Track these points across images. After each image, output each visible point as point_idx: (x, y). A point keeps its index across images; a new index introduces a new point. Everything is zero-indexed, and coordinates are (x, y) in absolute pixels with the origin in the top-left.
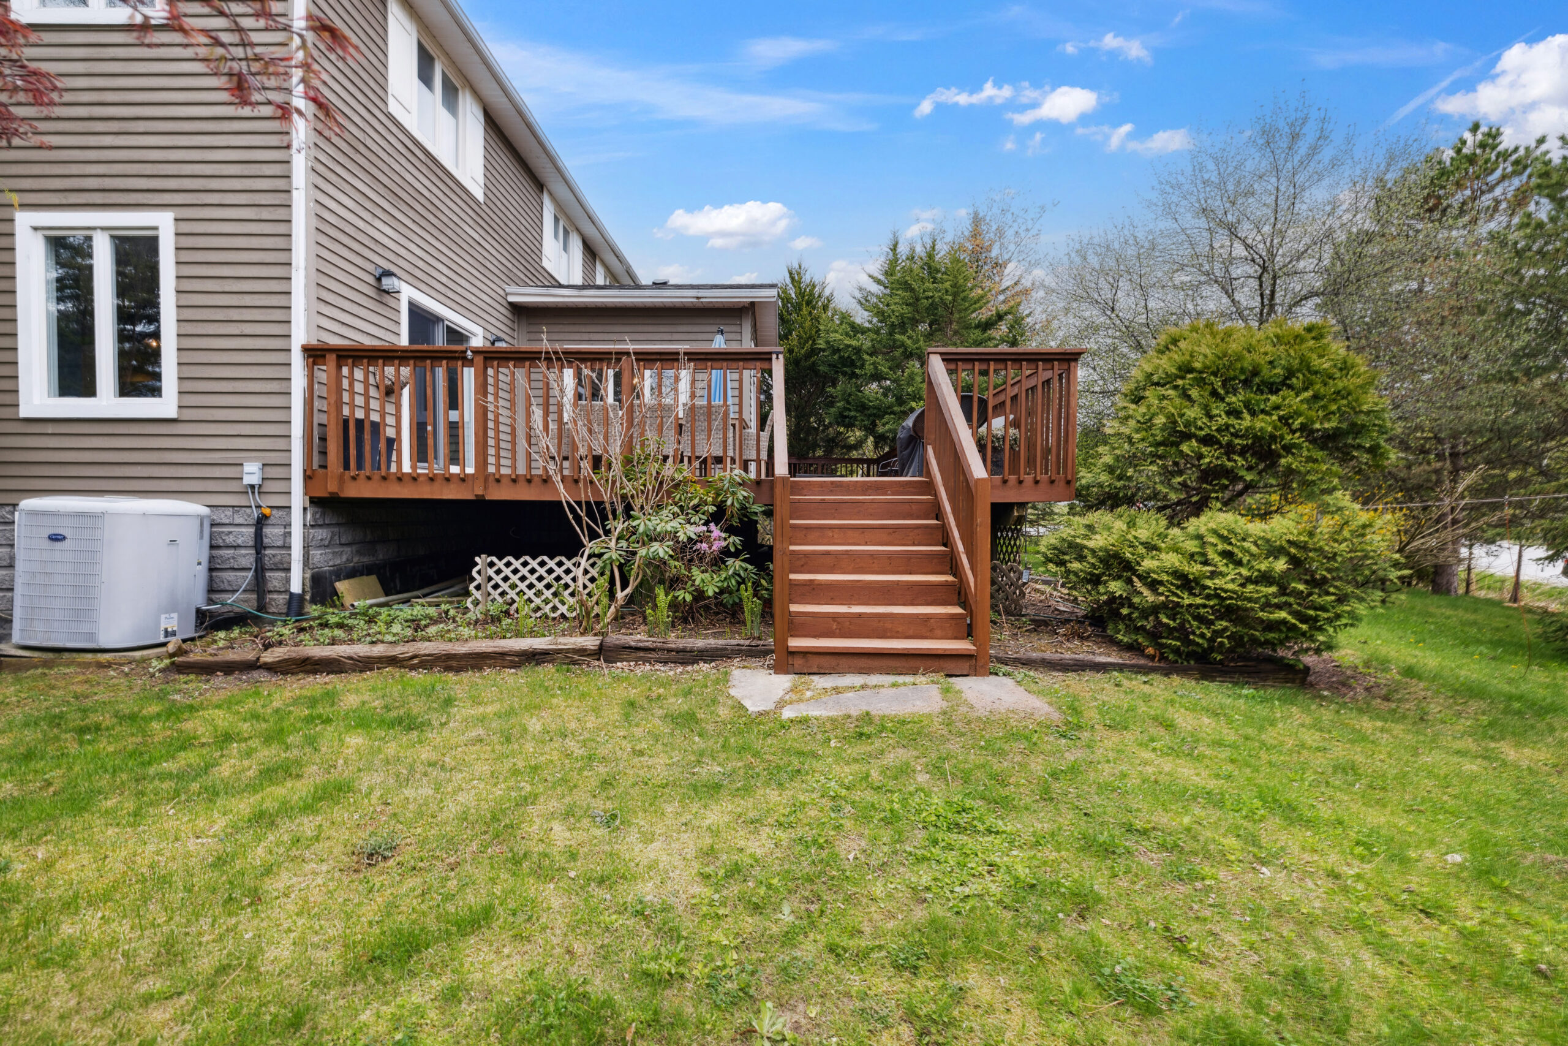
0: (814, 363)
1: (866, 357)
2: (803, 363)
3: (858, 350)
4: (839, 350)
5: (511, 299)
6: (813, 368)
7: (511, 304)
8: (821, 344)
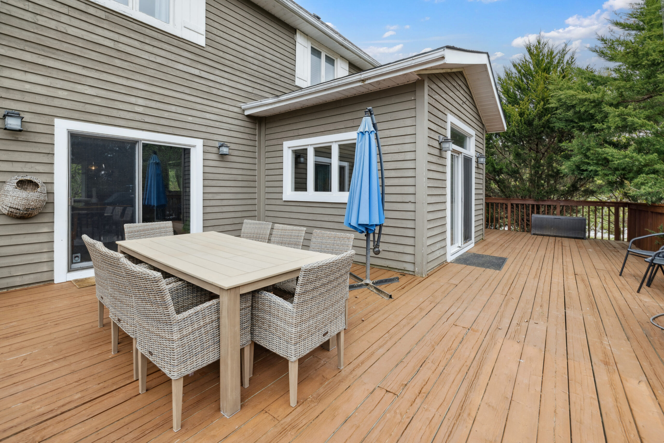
0: (548, 121)
1: (607, 109)
2: (536, 122)
3: (598, 104)
4: (573, 106)
5: (247, 113)
6: (547, 126)
7: (248, 116)
8: (553, 104)
